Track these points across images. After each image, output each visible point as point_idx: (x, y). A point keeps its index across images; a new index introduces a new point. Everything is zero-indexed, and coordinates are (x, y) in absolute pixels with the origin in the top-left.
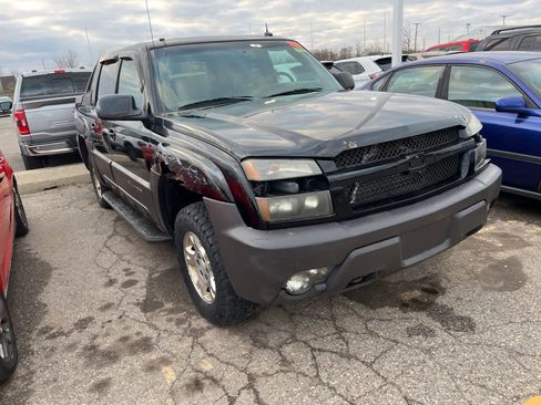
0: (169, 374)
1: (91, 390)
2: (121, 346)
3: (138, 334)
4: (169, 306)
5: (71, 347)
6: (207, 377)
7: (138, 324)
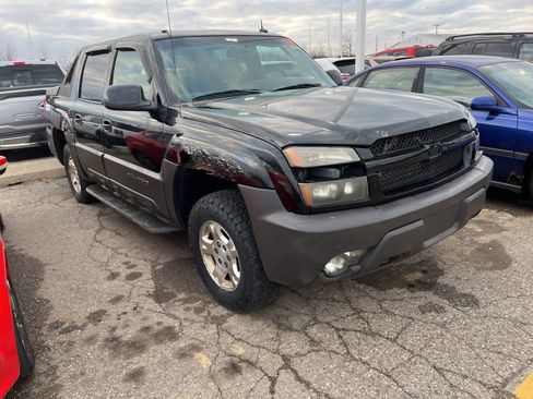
0: (203, 360)
1: (126, 380)
2: (144, 336)
3: (159, 324)
4: (182, 296)
5: (91, 340)
6: (242, 361)
7: (155, 315)
